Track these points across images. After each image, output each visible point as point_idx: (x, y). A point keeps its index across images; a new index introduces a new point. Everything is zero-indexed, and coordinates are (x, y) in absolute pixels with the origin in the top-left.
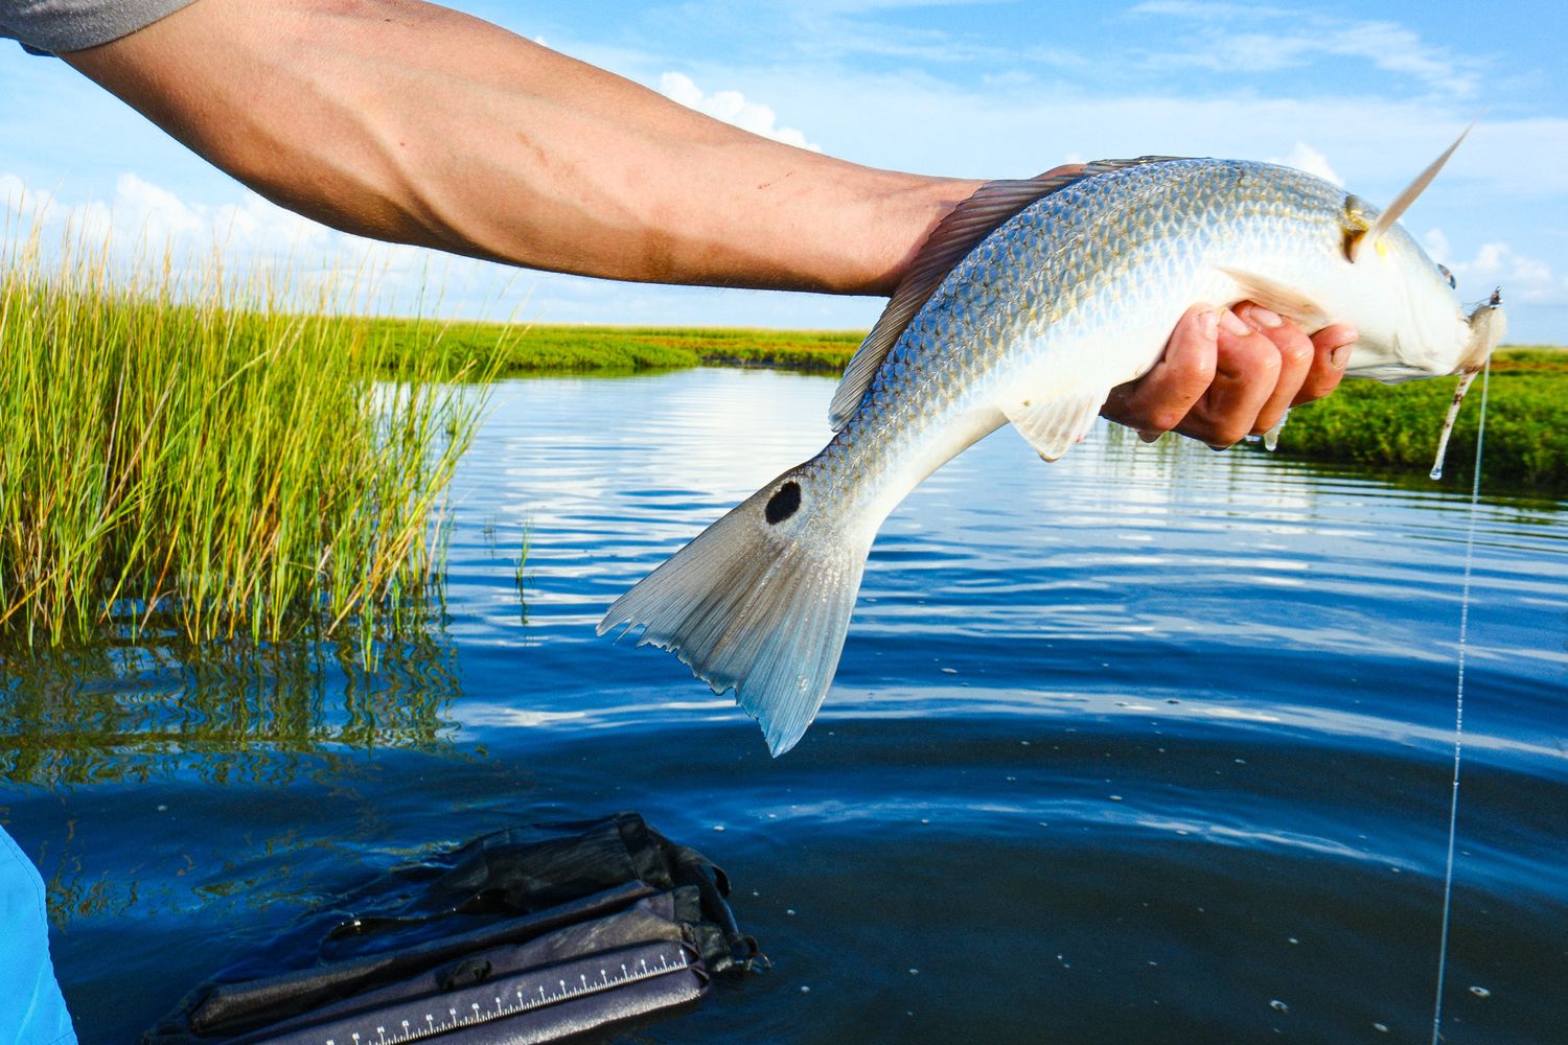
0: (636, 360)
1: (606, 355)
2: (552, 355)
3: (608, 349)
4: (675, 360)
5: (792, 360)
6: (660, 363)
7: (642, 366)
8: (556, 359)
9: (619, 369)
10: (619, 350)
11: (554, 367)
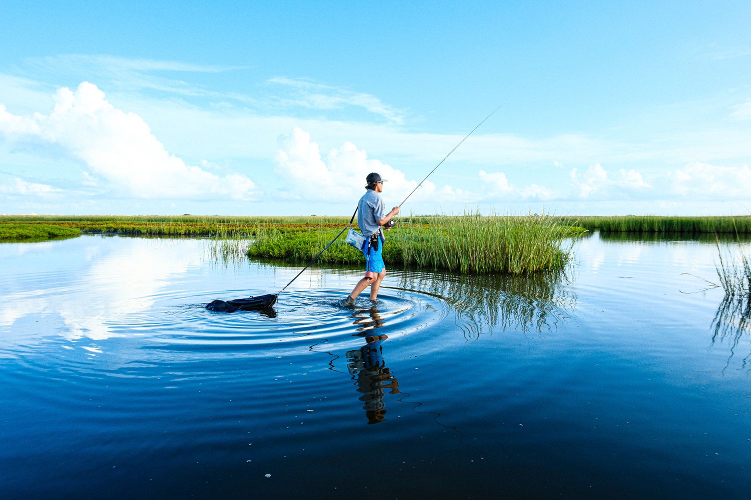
0: (49, 234)
1: (34, 232)
2: (5, 233)
3: (35, 230)
4: (69, 233)
5: (126, 231)
6: (61, 235)
7: (52, 236)
8: (8, 235)
9: (41, 238)
10: (41, 230)
11: (7, 238)
